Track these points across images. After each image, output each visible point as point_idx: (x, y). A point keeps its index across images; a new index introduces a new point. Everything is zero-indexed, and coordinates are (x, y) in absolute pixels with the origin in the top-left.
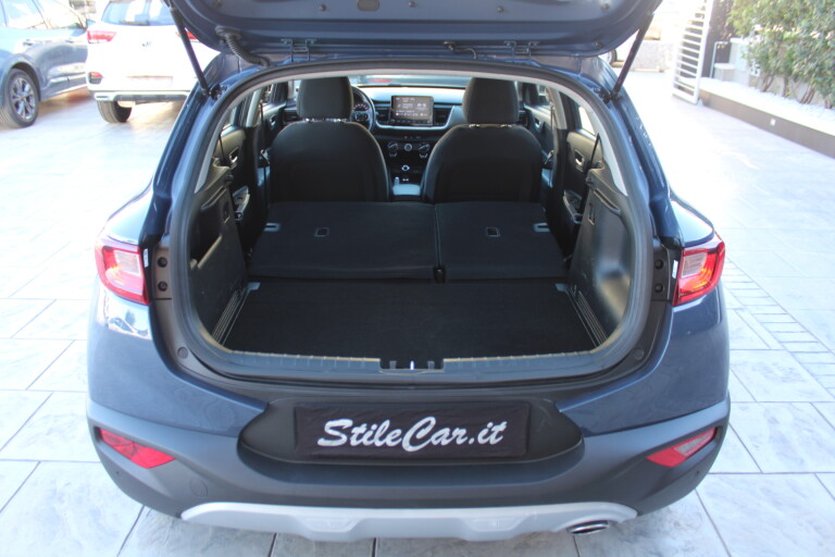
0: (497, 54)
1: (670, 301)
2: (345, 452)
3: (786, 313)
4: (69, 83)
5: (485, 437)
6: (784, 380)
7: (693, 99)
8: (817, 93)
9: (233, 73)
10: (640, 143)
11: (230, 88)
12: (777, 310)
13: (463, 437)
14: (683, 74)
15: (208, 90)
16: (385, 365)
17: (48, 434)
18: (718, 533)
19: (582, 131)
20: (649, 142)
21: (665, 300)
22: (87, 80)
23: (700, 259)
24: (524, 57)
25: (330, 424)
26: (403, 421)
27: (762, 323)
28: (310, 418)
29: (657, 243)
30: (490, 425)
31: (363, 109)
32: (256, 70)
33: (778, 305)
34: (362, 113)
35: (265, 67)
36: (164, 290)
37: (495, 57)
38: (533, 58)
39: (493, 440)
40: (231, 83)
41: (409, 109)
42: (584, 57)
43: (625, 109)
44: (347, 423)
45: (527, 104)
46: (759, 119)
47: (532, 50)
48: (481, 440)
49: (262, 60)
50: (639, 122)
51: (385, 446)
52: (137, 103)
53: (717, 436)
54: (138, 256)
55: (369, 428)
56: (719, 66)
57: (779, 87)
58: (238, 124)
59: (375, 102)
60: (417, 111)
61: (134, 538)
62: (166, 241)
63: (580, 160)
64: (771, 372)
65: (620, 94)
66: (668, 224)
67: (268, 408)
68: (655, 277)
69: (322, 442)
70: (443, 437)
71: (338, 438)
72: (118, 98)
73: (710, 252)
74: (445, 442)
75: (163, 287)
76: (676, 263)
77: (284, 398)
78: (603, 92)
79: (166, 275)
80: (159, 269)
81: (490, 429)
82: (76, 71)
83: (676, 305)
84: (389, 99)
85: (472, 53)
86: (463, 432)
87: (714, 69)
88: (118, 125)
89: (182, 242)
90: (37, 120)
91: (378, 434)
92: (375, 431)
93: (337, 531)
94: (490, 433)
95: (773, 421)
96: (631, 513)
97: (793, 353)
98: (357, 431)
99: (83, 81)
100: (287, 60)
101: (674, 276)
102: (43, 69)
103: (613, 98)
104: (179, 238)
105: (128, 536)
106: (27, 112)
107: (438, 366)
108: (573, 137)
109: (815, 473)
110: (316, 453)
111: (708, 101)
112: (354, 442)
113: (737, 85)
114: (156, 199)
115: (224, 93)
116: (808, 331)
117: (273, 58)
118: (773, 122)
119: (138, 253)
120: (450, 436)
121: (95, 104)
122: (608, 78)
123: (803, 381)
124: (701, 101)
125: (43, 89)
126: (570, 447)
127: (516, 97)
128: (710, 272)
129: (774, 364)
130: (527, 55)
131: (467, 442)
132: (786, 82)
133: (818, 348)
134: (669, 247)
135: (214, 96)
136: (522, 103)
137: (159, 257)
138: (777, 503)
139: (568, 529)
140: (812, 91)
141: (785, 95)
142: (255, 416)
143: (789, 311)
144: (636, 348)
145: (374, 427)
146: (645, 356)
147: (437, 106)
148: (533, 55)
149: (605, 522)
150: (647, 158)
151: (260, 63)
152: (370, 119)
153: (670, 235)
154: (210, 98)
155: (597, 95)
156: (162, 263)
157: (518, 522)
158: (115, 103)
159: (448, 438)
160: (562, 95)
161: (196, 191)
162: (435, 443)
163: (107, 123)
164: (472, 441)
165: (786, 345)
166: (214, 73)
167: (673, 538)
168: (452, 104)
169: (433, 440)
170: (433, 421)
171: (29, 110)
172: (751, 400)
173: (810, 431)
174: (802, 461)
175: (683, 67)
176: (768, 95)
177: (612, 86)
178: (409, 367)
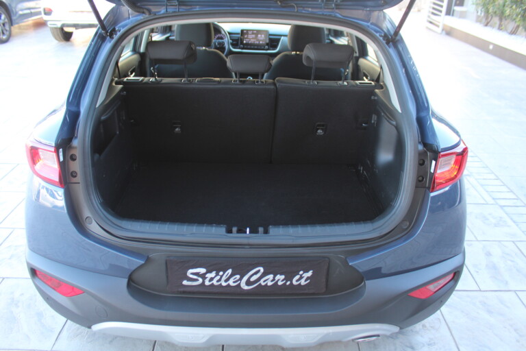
0: (312, 8)
1: (429, 188)
2: (201, 290)
3: (498, 179)
4: (31, 15)
5: (297, 281)
6: (496, 225)
7: (439, 30)
8: (521, 28)
9: (125, 19)
10: (411, 74)
11: (123, 31)
12: (492, 176)
13: (282, 281)
14: (433, 13)
15: (107, 32)
16: (229, 231)
17: (10, 259)
18: (451, 332)
19: (369, 58)
20: (417, 73)
21: (425, 187)
22: (43, 13)
23: (451, 160)
24: (330, 10)
25: (191, 271)
26: (241, 269)
27: (482, 185)
28: (177, 266)
29: (421, 147)
30: (301, 272)
31: (222, 38)
32: (141, 17)
33: (493, 173)
34: (221, 41)
35: (147, 16)
36: (75, 177)
37: (310, 9)
38: (337, 11)
39: (303, 282)
40: (123, 27)
41: (253, 38)
42: (373, 11)
43: (401, 49)
44: (202, 270)
45: (332, 36)
46: (482, 45)
47: (336, 5)
48: (295, 282)
49: (145, 10)
50: (411, 58)
51: (229, 285)
52: (76, 29)
53: (455, 277)
54: (54, 154)
55: (217, 274)
56: (457, 9)
57: (495, 24)
58: (135, 50)
59: (230, 33)
60: (258, 40)
61: (65, 333)
62: (75, 143)
63: (367, 78)
64: (488, 219)
65: (398, 38)
66: (429, 134)
67: (148, 260)
68: (419, 171)
69: (185, 282)
70: (269, 280)
71: (197, 280)
72: (63, 25)
73: (458, 154)
74: (270, 284)
75: (74, 175)
76: (434, 162)
77: (159, 253)
78: (385, 37)
79: (76, 166)
80: (72, 163)
81: (301, 275)
82: (37, 6)
83: (432, 192)
84: (240, 32)
85: (293, 7)
86: (283, 277)
87: (454, 11)
88: (64, 43)
89: (87, 144)
90: (11, 39)
91: (224, 278)
92: (222, 276)
93: (195, 342)
94: (301, 277)
95: (488, 254)
96: (395, 329)
97: (502, 207)
98: (209, 276)
99: (39, 13)
100: (163, 11)
101: (432, 171)
102: (13, 5)
103: (392, 40)
104: (84, 140)
105: (60, 332)
106: (3, 33)
107: (266, 232)
108: (362, 61)
109: (515, 291)
110: (182, 290)
111: (449, 32)
112: (207, 283)
113: (468, 21)
114: (68, 112)
115: (119, 34)
116: (512, 191)
117: (154, 9)
118: (491, 47)
119: (55, 152)
120: (274, 280)
121: (49, 29)
122: (389, 26)
123: (509, 226)
124: (444, 32)
125: (14, 18)
126: (356, 286)
127: (324, 32)
128: (457, 167)
129: (490, 214)
130: (333, 8)
131: (285, 284)
132: (501, 20)
133: (519, 203)
134: (430, 151)
135: (111, 36)
136: (328, 35)
137: (71, 153)
138: (490, 312)
139: (353, 340)
140: (518, 27)
141: (500, 28)
142: (138, 265)
143: (500, 177)
144: (403, 220)
145: (221, 273)
146: (409, 226)
147: (271, 37)
148: (337, 9)
149: (378, 336)
150: (415, 84)
151: (143, 13)
152: (226, 46)
153: (430, 143)
154: (108, 38)
155: (381, 38)
156: (73, 158)
157: (319, 337)
158: (62, 29)
159: (272, 281)
160: (357, 38)
161: (97, 106)
162: (263, 284)
163: (57, 42)
164: (288, 283)
165: (498, 201)
166: (111, 20)
167: (422, 336)
168: (281, 36)
169: (262, 282)
170: (262, 270)
171: (5, 32)
172: (474, 239)
173: (512, 261)
174: (507, 283)
175: (434, 9)
176: (488, 29)
177: (392, 32)
178: (246, 232)
